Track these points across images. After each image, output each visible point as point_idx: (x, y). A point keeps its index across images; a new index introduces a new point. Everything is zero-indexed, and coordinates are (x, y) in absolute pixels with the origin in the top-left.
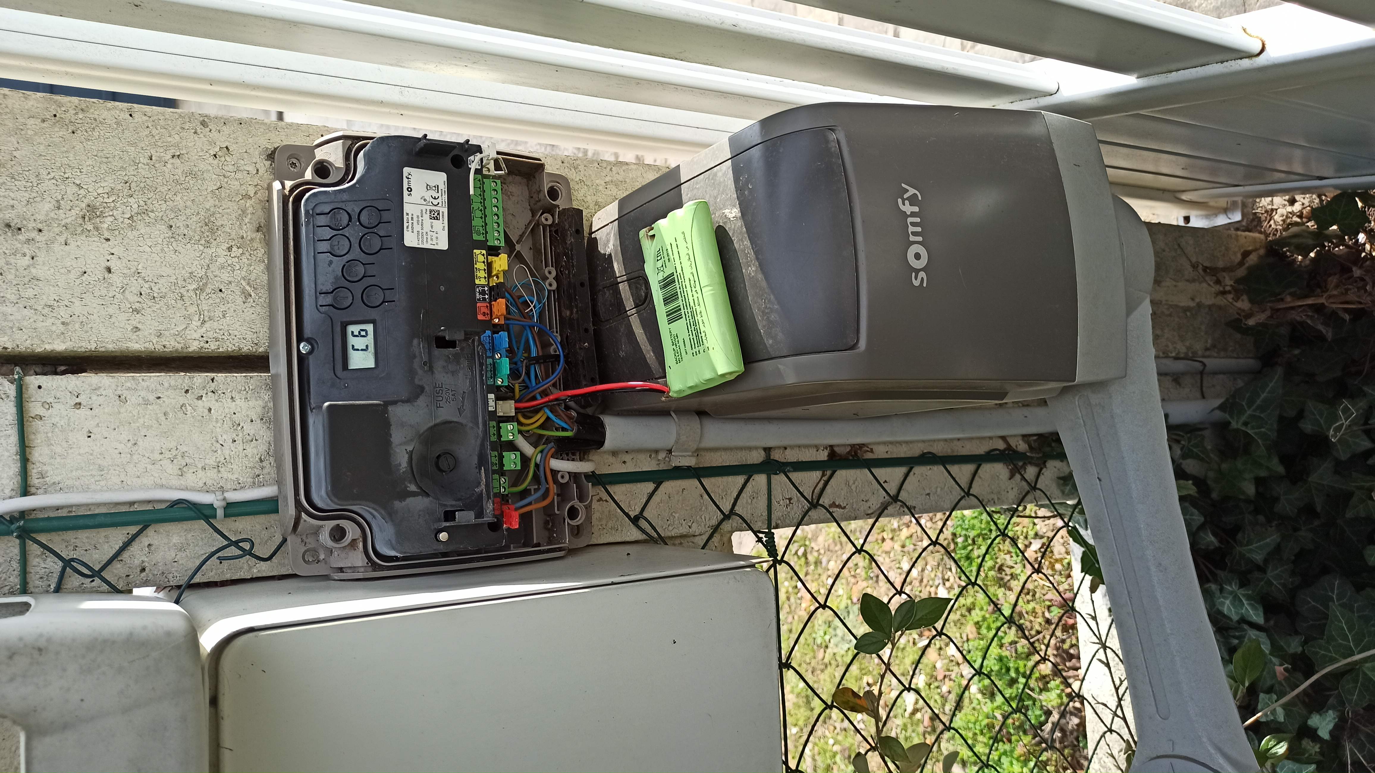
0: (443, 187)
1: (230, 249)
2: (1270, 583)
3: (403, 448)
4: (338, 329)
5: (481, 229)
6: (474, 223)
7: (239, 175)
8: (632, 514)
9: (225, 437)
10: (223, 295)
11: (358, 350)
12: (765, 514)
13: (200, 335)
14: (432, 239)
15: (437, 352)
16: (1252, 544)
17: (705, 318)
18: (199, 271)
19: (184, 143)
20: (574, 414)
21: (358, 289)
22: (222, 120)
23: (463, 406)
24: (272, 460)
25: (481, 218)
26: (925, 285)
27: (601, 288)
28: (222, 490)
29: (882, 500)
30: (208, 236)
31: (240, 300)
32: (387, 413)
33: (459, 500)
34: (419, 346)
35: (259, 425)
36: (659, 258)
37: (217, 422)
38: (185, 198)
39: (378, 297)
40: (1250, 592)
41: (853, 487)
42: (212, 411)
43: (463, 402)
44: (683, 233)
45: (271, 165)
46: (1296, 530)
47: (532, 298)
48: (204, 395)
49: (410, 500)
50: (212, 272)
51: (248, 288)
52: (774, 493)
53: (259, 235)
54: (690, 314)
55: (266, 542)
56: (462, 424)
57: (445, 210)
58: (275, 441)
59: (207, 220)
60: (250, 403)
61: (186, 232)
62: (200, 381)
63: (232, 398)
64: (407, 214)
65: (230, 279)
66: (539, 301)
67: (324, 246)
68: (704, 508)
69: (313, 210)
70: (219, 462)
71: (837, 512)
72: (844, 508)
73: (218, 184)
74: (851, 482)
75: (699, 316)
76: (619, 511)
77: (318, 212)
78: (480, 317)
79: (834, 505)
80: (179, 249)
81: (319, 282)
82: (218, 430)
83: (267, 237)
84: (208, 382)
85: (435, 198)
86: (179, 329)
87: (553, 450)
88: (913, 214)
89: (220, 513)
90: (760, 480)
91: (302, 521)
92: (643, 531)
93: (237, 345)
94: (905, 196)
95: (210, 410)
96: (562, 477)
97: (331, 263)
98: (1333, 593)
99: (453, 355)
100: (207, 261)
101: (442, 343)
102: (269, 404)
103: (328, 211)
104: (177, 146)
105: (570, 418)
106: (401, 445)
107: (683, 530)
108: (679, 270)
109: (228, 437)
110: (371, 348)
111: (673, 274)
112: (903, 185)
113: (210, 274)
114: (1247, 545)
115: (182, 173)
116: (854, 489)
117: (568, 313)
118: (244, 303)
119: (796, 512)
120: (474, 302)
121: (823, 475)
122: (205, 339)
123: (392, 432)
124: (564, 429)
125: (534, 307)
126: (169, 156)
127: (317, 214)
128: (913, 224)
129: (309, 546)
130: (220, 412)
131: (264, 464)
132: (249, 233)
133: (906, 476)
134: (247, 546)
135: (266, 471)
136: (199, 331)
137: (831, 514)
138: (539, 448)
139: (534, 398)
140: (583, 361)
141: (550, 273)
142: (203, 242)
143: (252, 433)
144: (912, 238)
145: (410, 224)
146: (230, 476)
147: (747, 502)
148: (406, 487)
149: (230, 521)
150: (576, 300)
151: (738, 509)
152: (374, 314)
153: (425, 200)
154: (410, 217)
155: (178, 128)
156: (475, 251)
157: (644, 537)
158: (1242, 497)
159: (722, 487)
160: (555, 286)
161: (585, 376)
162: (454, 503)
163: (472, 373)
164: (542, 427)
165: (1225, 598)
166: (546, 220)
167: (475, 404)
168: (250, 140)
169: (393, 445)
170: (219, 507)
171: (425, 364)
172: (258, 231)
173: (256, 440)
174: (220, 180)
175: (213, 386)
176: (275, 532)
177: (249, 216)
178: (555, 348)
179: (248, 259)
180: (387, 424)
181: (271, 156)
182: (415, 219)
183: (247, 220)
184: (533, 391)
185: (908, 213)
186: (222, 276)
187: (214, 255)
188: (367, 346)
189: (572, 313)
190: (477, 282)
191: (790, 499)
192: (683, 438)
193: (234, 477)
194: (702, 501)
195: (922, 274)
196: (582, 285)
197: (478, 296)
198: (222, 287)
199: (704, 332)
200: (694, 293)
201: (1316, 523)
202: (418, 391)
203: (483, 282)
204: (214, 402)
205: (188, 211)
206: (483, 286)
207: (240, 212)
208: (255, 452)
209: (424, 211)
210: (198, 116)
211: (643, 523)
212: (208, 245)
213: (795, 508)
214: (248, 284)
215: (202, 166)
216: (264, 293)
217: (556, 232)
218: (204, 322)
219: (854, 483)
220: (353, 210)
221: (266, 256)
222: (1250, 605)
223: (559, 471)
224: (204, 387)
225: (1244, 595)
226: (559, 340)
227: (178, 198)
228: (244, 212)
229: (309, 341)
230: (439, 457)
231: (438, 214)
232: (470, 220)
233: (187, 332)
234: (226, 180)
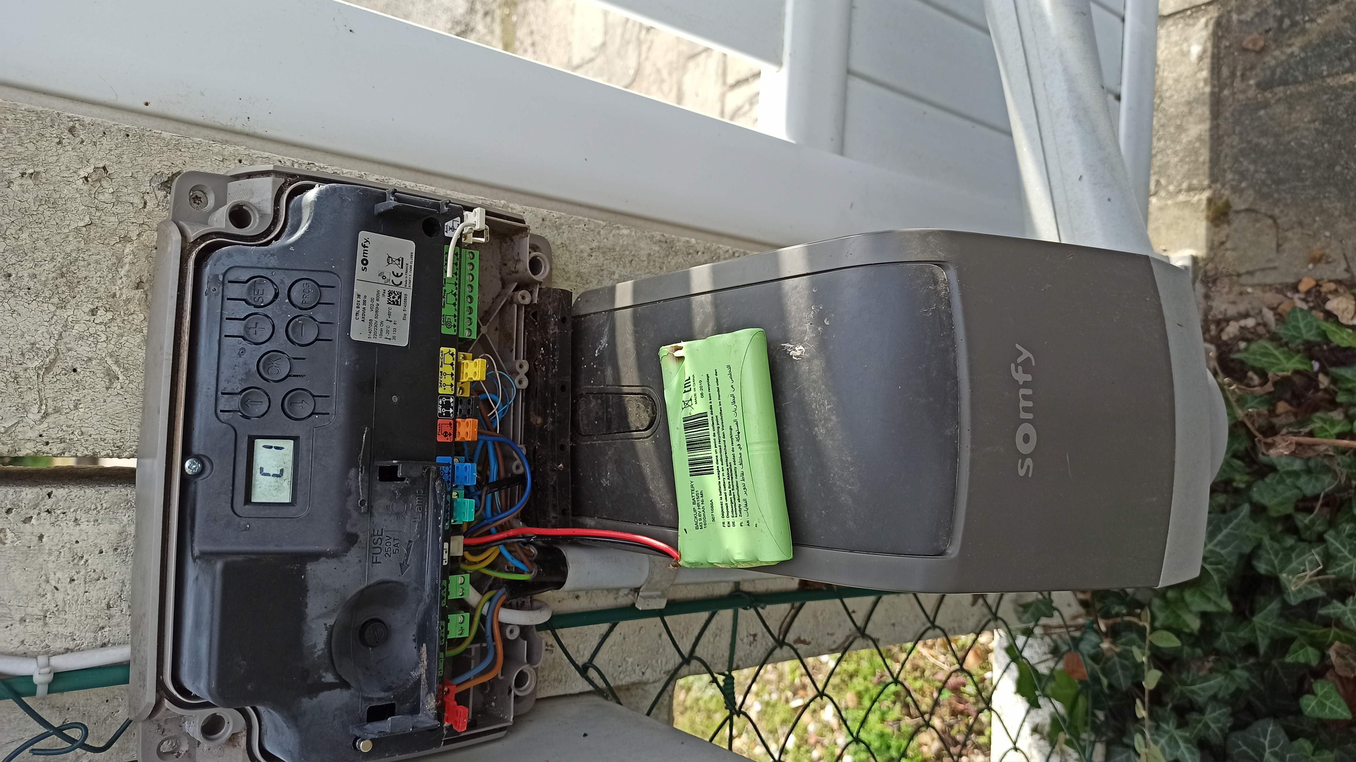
0: (410, 261)
1: (93, 312)
2: (1207, 727)
3: (322, 621)
4: (243, 446)
5: (453, 319)
6: (444, 312)
7: (119, 209)
8: (580, 662)
9: (59, 574)
10: (77, 377)
11: (268, 475)
12: (727, 654)
13: (37, 433)
14: (388, 332)
15: (379, 486)
16: (1194, 685)
17: (748, 482)
18: (46, 342)
19: (42, 157)
20: (534, 550)
21: (278, 392)
22: (102, 129)
23: (407, 560)
24: (124, 606)
25: (454, 304)
26: (1030, 475)
27: (584, 393)
28: (50, 654)
29: (847, 632)
30: (63, 292)
31: (101, 385)
32: (304, 574)
33: (389, 689)
34: (357, 478)
35: (111, 558)
36: (687, 389)
37: (50, 554)
38: (35, 236)
39: (304, 408)
40: (1187, 734)
41: (820, 618)
42: (44, 540)
43: (407, 555)
44: (729, 367)
45: (166, 197)
46: (1233, 667)
47: (495, 397)
48: (35, 516)
49: (324, 696)
50: (66, 343)
51: (114, 368)
52: (739, 628)
53: (139, 293)
54: (726, 472)
55: (105, 719)
56: (402, 584)
57: (410, 293)
58: (133, 581)
59: (64, 270)
60: (101, 527)
61: (31, 284)
62: (30, 496)
63: (76, 519)
64: (359, 296)
65: (90, 355)
66: (504, 402)
67: (234, 328)
68: (661, 650)
69: (224, 275)
70: (47, 611)
71: (801, 648)
72: (809, 643)
73: (87, 220)
74: (819, 613)
75: (739, 478)
76: (565, 657)
77: (231, 278)
78: (440, 439)
79: (799, 641)
80: (20, 308)
81: (222, 377)
82: (51, 565)
83: (149, 297)
84: (43, 499)
85: (397, 276)
86: (7, 425)
87: (504, 597)
88: (1026, 385)
89: (41, 690)
90: (725, 615)
91: (163, 710)
92: (591, 682)
93: (91, 448)
94: (1020, 360)
95: (41, 537)
96: (511, 632)
97: (243, 351)
98: (1265, 738)
99: (400, 491)
100: (59, 328)
101: (388, 475)
102: (128, 529)
103: (246, 278)
104: (31, 159)
105: (529, 554)
106: (319, 617)
107: (635, 678)
108: (716, 412)
109: (64, 576)
110: (288, 474)
111: (705, 415)
112: (1018, 346)
113: (62, 347)
114: (1191, 685)
115: (35, 199)
116: (821, 622)
117: (539, 421)
118: (107, 389)
119: (759, 651)
120: (434, 417)
121: (792, 607)
122: (44, 439)
123: (308, 600)
124: (518, 571)
125: (498, 410)
126: (17, 174)
127: (230, 282)
128: (1026, 397)
129: (168, 734)
130: (56, 540)
131: (113, 611)
132: (124, 291)
133: (875, 604)
134: (76, 734)
135: (114, 621)
136: (37, 427)
137: (795, 651)
138: (488, 596)
139: (489, 533)
140: (554, 487)
141: (521, 366)
142: (55, 300)
143: (100, 567)
144: (1023, 415)
145: (361, 309)
146: (61, 630)
147: (709, 641)
148: (321, 677)
149: (57, 698)
150: (553, 407)
151: (699, 652)
152: (297, 429)
153: (384, 277)
154: (361, 300)
155: (34, 133)
156: (442, 349)
157: (591, 688)
158: (1187, 630)
159: (683, 624)
160: (525, 384)
161: (555, 506)
162: (382, 695)
163: (423, 515)
164: (491, 566)
165: (1161, 737)
166: (523, 298)
167: (423, 557)
168: (140, 159)
169: (309, 619)
170: (42, 684)
171: (362, 503)
172: (137, 288)
173: (105, 578)
174: (90, 214)
175: (49, 503)
176: (119, 706)
177: (127, 267)
178: (520, 466)
179: (119, 327)
180: (301, 589)
181: (166, 185)
182: (368, 302)
183: (123, 272)
184: (487, 525)
185: (1021, 383)
186: (80, 350)
187: (70, 319)
188: (282, 471)
189: (545, 422)
190: (441, 391)
191: (755, 636)
192: (657, 577)
193: (67, 632)
194: (660, 642)
195: (1029, 461)
196: (563, 388)
197: (440, 410)
198: (77, 366)
199: (745, 500)
200: (736, 448)
201: (1251, 661)
202: (351, 540)
203: (449, 391)
204: (48, 526)
205: (38, 254)
206: (448, 396)
207: (114, 260)
208: (102, 595)
209: (381, 293)
210: (65, 120)
211: (592, 673)
212: (62, 305)
213: (759, 646)
214: (116, 362)
215: (66, 191)
216: (137, 376)
217: (534, 315)
218: (46, 415)
219: (822, 614)
220: (282, 282)
221: (146, 324)
222: (1187, 748)
223: (507, 624)
224: (36, 506)
225: (1181, 737)
226: (524, 452)
227: (25, 235)
228: (120, 260)
229: (199, 458)
230: (365, 625)
231: (400, 297)
232: (440, 306)
233: (19, 429)
234: (98, 214)
